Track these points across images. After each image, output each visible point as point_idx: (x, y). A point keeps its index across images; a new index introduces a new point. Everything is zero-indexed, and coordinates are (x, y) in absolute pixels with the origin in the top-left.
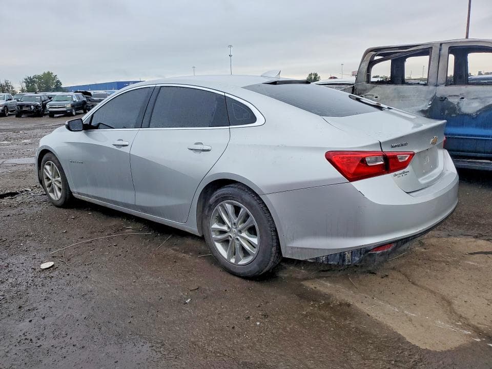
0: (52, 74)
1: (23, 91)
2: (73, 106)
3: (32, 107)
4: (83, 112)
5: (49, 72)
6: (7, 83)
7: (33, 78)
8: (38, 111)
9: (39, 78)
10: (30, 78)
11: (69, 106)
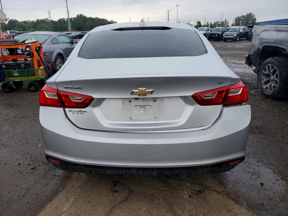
0: (252, 14)
1: (233, 25)
2: (238, 35)
3: (216, 35)
4: (245, 39)
5: (251, 13)
6: (226, 21)
7: (240, 17)
8: (219, 38)
9: (244, 17)
10: (238, 18)
11: (235, 35)
